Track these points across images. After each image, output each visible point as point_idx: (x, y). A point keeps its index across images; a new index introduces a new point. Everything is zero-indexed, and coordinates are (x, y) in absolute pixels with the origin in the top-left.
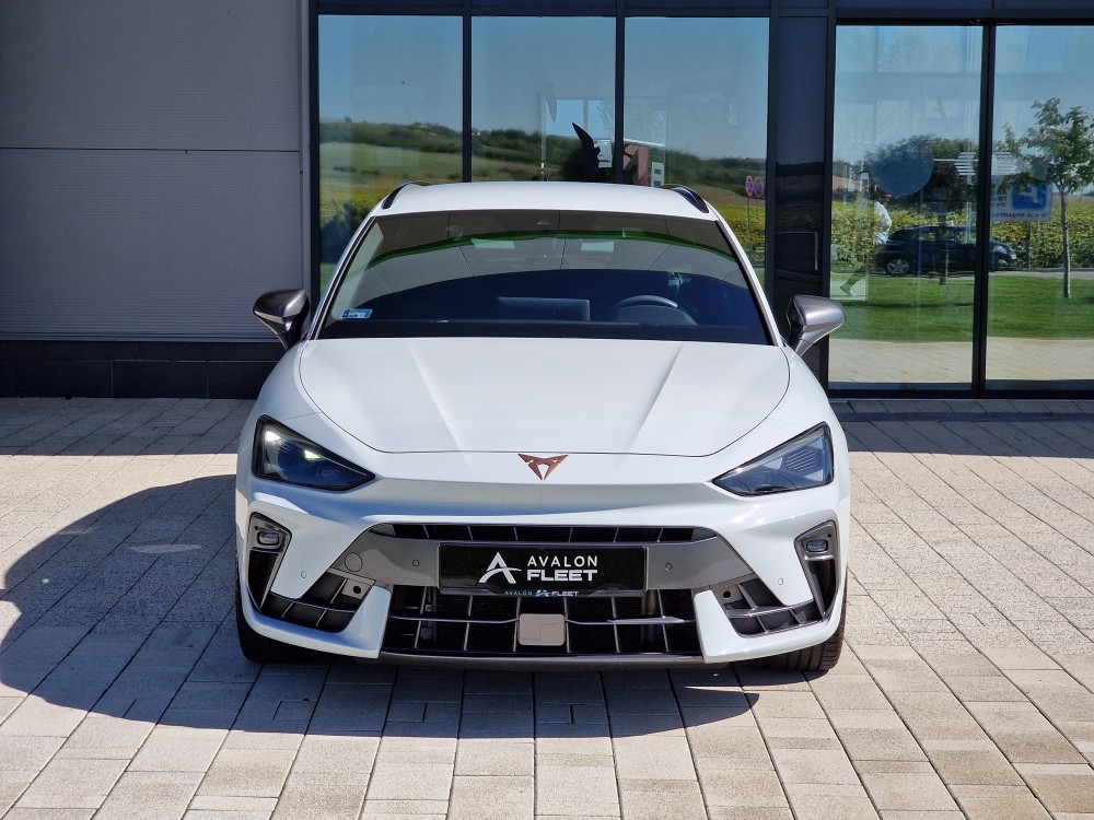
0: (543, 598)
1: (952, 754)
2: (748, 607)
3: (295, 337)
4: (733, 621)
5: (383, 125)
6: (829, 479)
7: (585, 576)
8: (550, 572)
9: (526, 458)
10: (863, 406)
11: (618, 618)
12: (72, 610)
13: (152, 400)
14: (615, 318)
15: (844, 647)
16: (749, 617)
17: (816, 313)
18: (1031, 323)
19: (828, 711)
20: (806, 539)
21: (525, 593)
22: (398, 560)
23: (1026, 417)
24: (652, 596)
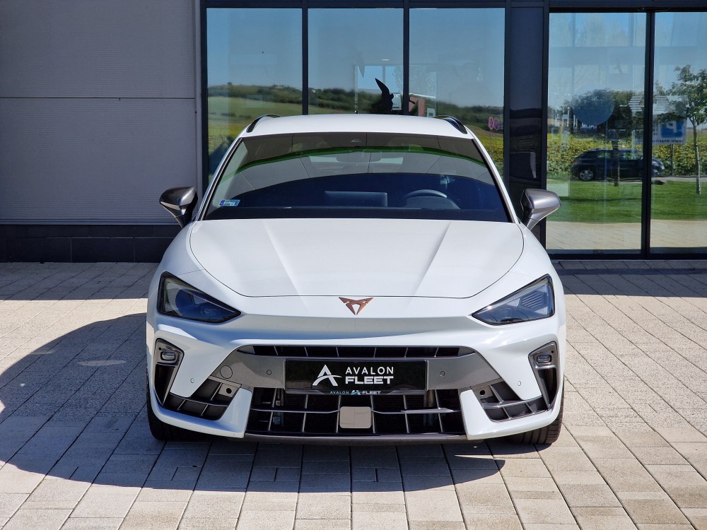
0: (356, 396)
1: (639, 502)
2: (497, 401)
3: (188, 219)
4: (487, 411)
5: (253, 86)
6: (551, 313)
7: (385, 381)
8: (361, 378)
9: (344, 300)
10: (570, 265)
11: (408, 409)
12: (38, 405)
13: (98, 263)
14: (404, 205)
15: (562, 428)
16: (497, 409)
17: (540, 201)
18: (677, 210)
19: (552, 472)
20: (536, 354)
21: (344, 393)
22: (256, 370)
23: (678, 271)
24: (431, 394)
